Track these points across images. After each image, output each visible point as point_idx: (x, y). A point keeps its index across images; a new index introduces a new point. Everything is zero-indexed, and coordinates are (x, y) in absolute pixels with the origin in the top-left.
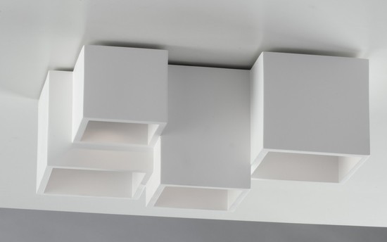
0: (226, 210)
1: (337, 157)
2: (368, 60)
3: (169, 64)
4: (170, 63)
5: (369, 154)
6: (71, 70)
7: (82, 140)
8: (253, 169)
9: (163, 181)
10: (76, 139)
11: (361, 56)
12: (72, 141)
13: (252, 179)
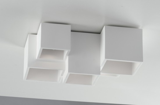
0: (91, 85)
1: (131, 63)
4: (72, 31)
5: (143, 61)
6: (36, 34)
8: (101, 68)
9: (69, 72)
10: (38, 57)
11: (140, 28)
12: (37, 59)
13: (101, 73)
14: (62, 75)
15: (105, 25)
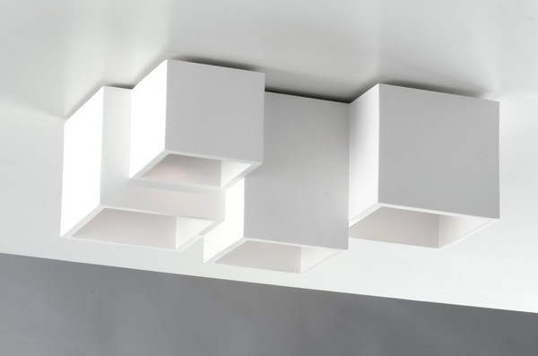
0: (298, 272)
1: (438, 215)
2: (498, 103)
3: (266, 90)
4: (268, 90)
5: (498, 218)
7: (145, 175)
15: (381, 83)
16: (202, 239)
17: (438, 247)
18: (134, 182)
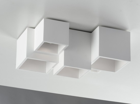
0: (78, 78)
4: (70, 29)
5: (130, 61)
6: (34, 28)
7: (38, 50)
14: (53, 67)
15: (99, 26)
16: (53, 69)
17: (115, 72)
18: (35, 52)
